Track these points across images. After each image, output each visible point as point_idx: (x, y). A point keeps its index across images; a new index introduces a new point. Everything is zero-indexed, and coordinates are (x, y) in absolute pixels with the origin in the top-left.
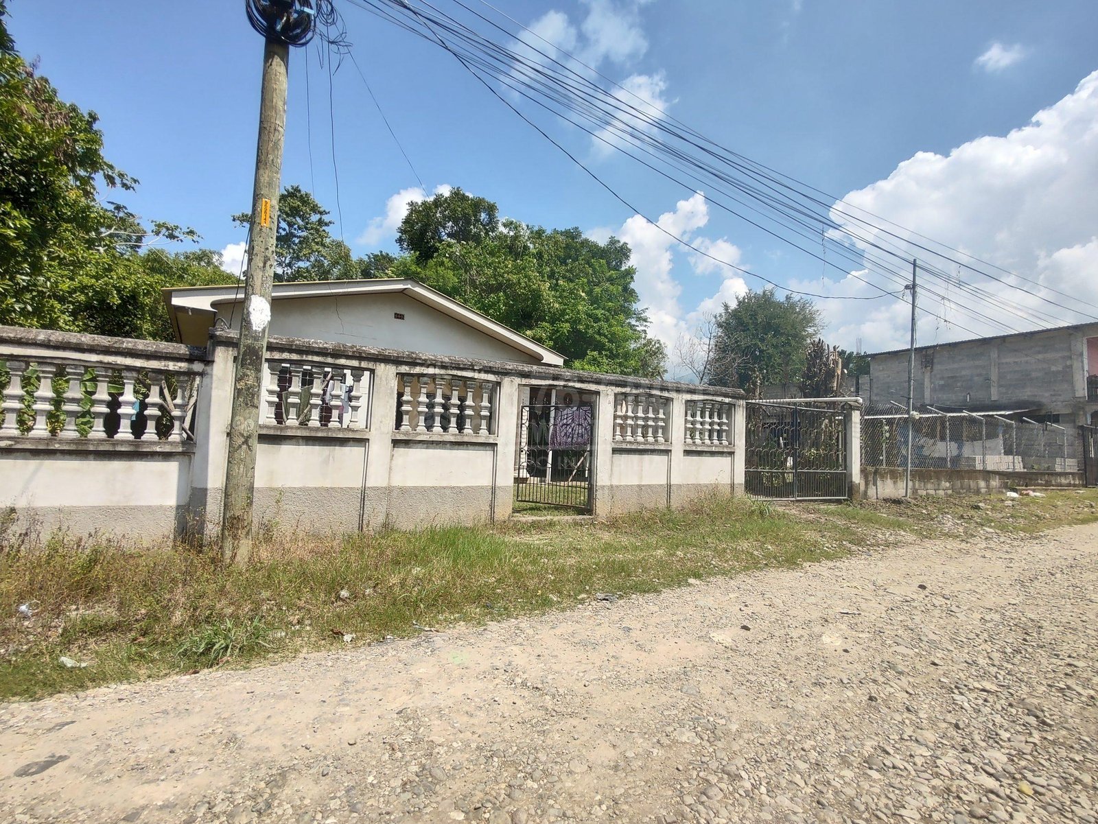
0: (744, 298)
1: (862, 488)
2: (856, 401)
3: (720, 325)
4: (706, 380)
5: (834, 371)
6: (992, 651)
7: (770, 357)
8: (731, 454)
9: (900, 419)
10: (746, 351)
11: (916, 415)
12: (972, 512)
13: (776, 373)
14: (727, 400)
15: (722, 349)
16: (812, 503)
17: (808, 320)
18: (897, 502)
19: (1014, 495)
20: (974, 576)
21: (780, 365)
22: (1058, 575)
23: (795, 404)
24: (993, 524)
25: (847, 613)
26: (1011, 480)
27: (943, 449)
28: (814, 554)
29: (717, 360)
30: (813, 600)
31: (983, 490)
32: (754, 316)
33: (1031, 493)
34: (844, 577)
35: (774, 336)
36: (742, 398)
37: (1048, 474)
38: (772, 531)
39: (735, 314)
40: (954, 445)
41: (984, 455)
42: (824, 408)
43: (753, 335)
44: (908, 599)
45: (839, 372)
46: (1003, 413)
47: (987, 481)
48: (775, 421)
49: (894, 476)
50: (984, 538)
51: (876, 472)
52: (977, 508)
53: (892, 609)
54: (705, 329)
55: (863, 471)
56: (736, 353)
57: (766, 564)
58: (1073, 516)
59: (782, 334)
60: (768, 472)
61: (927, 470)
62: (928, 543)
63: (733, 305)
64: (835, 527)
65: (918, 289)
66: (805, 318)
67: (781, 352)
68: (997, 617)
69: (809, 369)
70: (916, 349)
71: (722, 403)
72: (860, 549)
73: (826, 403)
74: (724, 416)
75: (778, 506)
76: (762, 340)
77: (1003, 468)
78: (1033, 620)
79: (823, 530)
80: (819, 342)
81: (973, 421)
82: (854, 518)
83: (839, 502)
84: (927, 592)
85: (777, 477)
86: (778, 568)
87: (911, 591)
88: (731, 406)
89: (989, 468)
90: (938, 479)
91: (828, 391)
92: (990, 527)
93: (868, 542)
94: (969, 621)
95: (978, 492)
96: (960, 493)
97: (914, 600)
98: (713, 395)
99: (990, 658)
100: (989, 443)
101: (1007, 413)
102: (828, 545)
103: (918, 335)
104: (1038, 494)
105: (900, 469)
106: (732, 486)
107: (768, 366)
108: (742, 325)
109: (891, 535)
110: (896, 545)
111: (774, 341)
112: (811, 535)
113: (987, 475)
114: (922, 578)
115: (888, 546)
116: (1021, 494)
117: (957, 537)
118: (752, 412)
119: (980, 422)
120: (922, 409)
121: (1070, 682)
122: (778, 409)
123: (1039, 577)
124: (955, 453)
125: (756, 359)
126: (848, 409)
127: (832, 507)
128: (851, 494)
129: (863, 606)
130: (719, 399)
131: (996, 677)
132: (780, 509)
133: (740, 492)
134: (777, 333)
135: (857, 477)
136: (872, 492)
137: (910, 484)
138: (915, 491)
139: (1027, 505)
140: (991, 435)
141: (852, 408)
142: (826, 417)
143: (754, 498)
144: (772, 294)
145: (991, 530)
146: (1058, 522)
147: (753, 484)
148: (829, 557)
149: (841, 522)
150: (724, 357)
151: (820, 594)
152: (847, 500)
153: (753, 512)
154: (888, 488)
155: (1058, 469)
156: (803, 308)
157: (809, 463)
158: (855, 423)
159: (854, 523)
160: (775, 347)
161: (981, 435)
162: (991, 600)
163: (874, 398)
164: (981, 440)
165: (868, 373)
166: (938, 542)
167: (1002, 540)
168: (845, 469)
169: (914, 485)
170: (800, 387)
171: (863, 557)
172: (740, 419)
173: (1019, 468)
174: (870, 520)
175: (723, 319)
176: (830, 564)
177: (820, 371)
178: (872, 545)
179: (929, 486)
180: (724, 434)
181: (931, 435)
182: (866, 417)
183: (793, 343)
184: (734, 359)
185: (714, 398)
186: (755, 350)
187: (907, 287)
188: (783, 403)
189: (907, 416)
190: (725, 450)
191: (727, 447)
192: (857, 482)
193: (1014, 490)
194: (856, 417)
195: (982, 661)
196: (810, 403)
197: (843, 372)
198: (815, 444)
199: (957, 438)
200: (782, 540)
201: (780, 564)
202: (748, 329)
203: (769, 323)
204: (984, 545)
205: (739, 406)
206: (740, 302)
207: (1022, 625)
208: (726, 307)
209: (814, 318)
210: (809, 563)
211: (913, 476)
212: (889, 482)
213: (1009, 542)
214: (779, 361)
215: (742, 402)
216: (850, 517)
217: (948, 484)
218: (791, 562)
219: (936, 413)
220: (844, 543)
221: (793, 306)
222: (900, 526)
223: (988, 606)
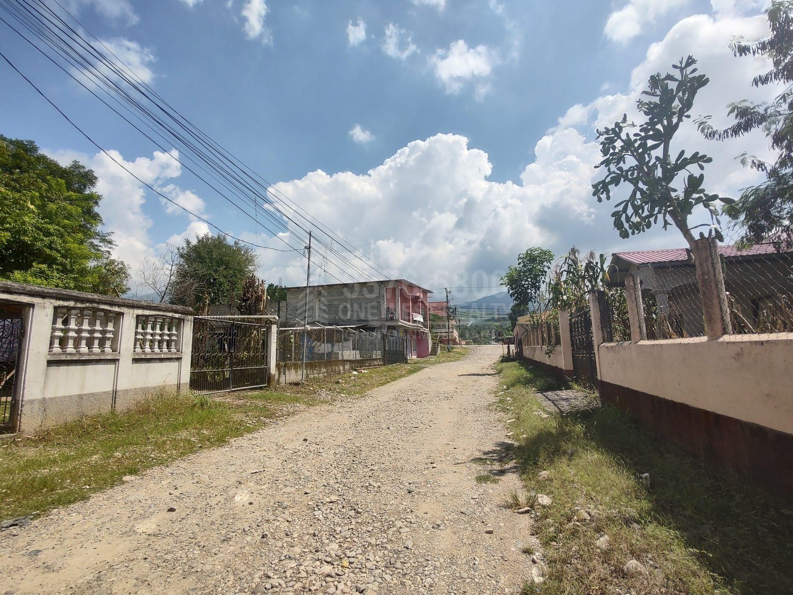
0: (203, 238)
1: (277, 377)
2: (274, 318)
3: (182, 256)
4: (167, 298)
5: (261, 297)
6: (338, 473)
7: (221, 284)
8: (179, 359)
9: (300, 330)
10: (202, 278)
11: (309, 327)
12: (336, 386)
13: (225, 296)
14: (177, 316)
15: (183, 275)
16: (243, 392)
17: (249, 260)
18: (297, 384)
19: (355, 373)
20: (333, 426)
21: (227, 290)
22: (370, 417)
23: (233, 319)
24: (345, 392)
25: (256, 473)
26: (357, 364)
27: (324, 348)
28: (238, 430)
29: (178, 283)
30: (233, 468)
31: (342, 372)
32: (210, 252)
33: (363, 371)
34: (258, 444)
35: (225, 269)
36: (191, 314)
37: (370, 360)
38: (209, 418)
39: (195, 249)
40: (330, 345)
41: (343, 351)
42: (253, 323)
43: (208, 266)
44: (296, 450)
45: (265, 298)
46: (352, 326)
47: (344, 366)
48: (222, 332)
49: (296, 367)
50: (340, 400)
51: (285, 366)
52: (338, 382)
53: (286, 461)
54: (168, 257)
55: (277, 366)
56: (195, 279)
57: (201, 447)
58: (379, 382)
59: (231, 268)
60: (211, 372)
61: (316, 361)
62: (312, 409)
63: (194, 242)
64: (256, 407)
65: (311, 250)
66: (247, 259)
67: (229, 281)
68: (341, 450)
69: (244, 295)
70: (309, 287)
71: (172, 318)
72: (271, 420)
73: (255, 319)
74: (174, 328)
75: (218, 397)
76: (216, 271)
77: (351, 358)
78: (358, 447)
79: (248, 411)
80: (252, 277)
81: (338, 331)
82: (270, 399)
83: (261, 388)
84: (307, 443)
85: (218, 375)
86: (210, 447)
87: (298, 445)
88: (180, 321)
89: (345, 359)
90: (320, 367)
91: (257, 311)
92: (343, 393)
93: (277, 415)
94: (328, 456)
95: (339, 373)
96: (331, 375)
97: (299, 450)
98: (164, 311)
99: (336, 478)
100: (345, 344)
101: (354, 326)
102: (250, 422)
103: (311, 279)
104: (365, 371)
105: (300, 362)
106: (179, 386)
107: (219, 291)
108: (200, 258)
109: (291, 407)
110: (293, 413)
111: (225, 273)
112: (238, 417)
113: (344, 362)
114: (306, 434)
115: (289, 416)
116: (359, 372)
117: (327, 402)
118: (199, 326)
119: (341, 332)
120: (312, 323)
121: (371, 481)
122: (220, 323)
123: (363, 420)
124: (330, 350)
125: (211, 285)
126: (269, 323)
127: (256, 393)
128: (269, 383)
129: (268, 464)
130: (170, 314)
131: (338, 491)
132: (218, 400)
133: (186, 391)
134: (227, 267)
135: (273, 370)
136: (282, 379)
137: (305, 371)
138: (307, 376)
139: (360, 378)
140: (346, 340)
141: (272, 323)
142: (255, 330)
143: (197, 392)
144: (225, 239)
145: (344, 395)
146: (373, 386)
147: (197, 382)
148: (249, 431)
149: (260, 403)
150: (184, 282)
151: (238, 462)
152: (267, 386)
153: (195, 405)
154: (293, 376)
155: (374, 357)
156: (246, 252)
157: (241, 362)
158: (274, 333)
159: (270, 403)
160: (225, 277)
161: (341, 338)
162: (341, 439)
163: (289, 316)
164: (341, 342)
165: (285, 300)
166: (317, 407)
167: (348, 401)
168: (266, 365)
169: (307, 372)
170: (237, 307)
171: (273, 426)
172: (188, 331)
173: (358, 358)
174: (280, 399)
175: (185, 252)
176: (250, 436)
177: (252, 296)
178: (279, 417)
179: (315, 372)
180: (173, 343)
181: (318, 339)
182: (280, 329)
183: (238, 276)
184: (192, 284)
185: (165, 314)
186: (210, 278)
187: (306, 247)
188: (224, 319)
189: (304, 328)
190: (174, 356)
191: (175, 354)
192: (273, 373)
193: (356, 370)
194: (274, 329)
195: (332, 482)
196: (244, 319)
197: (267, 298)
198: (248, 349)
199: (330, 341)
200: (216, 424)
201: (213, 444)
202: (205, 262)
203: (221, 259)
204: (339, 406)
205: (188, 320)
206: (199, 241)
207: (353, 452)
208: (188, 243)
209: (253, 260)
210: (235, 439)
211: (306, 366)
212: (293, 371)
213: (351, 401)
214: (228, 288)
215: (191, 318)
216: (266, 399)
217: (325, 370)
218: (221, 441)
219: (319, 326)
220: (261, 418)
221: (239, 250)
222: (297, 400)
223: (338, 444)
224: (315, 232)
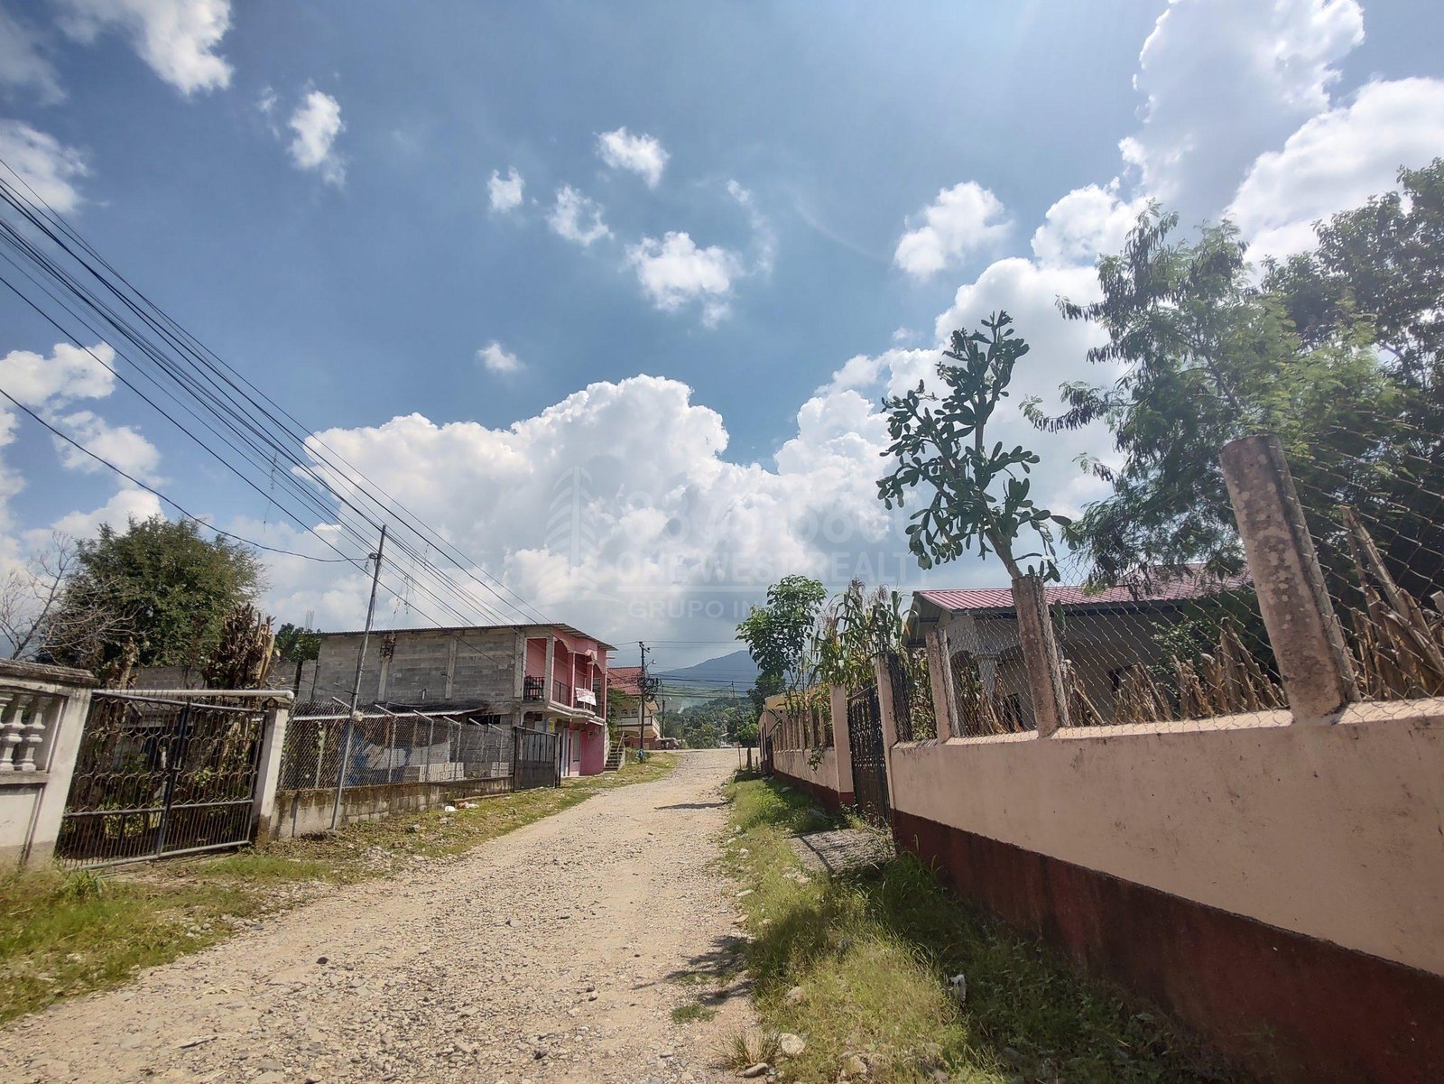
0: (144, 525)
1: (273, 823)
2: (285, 696)
3: (86, 559)
4: (32, 649)
5: (261, 652)
6: (388, 1030)
7: (171, 622)
8: (38, 787)
9: (340, 721)
10: (125, 609)
11: (359, 716)
12: (406, 838)
13: (177, 648)
14: (51, 688)
15: (82, 598)
16: (189, 859)
17: (247, 575)
18: (318, 837)
19: (451, 809)
20: (389, 926)
21: (185, 635)
22: (473, 902)
23: (189, 698)
24: (424, 850)
25: (194, 1045)
26: (455, 791)
27: (389, 758)
28: (162, 948)
29: (65, 617)
30: (137, 1039)
31: (422, 808)
32: (155, 554)
33: (468, 805)
34: (207, 979)
35: (186, 590)
36: (87, 685)
37: (484, 781)
38: (92, 924)
39: (122, 546)
40: (402, 752)
41: (428, 764)
42: (235, 705)
43: (147, 583)
44: (298, 986)
45: (269, 654)
46: (453, 713)
47: (428, 796)
48: (158, 724)
49: (321, 799)
50: (411, 869)
51: (298, 796)
52: (412, 831)
53: (270, 1012)
54: (52, 561)
55: (280, 799)
56: (109, 609)
57: (60, 994)
58: (499, 826)
59: (199, 590)
60: (117, 815)
61: (369, 786)
62: (347, 892)
63: (121, 531)
64: (215, 893)
65: (383, 561)
66: (240, 572)
67: (192, 617)
68: (402, 977)
69: (223, 646)
70: (371, 633)
71: (38, 694)
72: (248, 921)
73: (241, 697)
74: (39, 716)
75: (122, 874)
76: (163, 594)
77: (445, 778)
78: (438, 968)
79: (193, 902)
80: (247, 609)
81: (422, 722)
82: (251, 872)
83: (234, 849)
84: (326, 968)
85: (132, 821)
86: (85, 994)
87: (304, 973)
88: (57, 699)
89: (432, 779)
90: (375, 799)
91: (247, 680)
92: (420, 854)
93: (263, 908)
94: (370, 993)
95: (416, 811)
96: (397, 814)
97: (305, 985)
98: (21, 678)
99: (383, 1042)
100: (435, 749)
101: (458, 713)
102: (193, 927)
103: (376, 617)
104: (473, 805)
105: (331, 789)
106: (26, 850)
107: (164, 636)
108: (130, 565)
109: (300, 889)
110: (303, 903)
111: (184, 598)
112: (167, 917)
113: (429, 786)
114: (325, 947)
115: (291, 908)
116: (458, 808)
117: (383, 874)
118: (103, 710)
119: (429, 724)
120: (370, 708)
121: (460, 1041)
122: (156, 705)
123: (456, 909)
124: (402, 763)
125: (143, 621)
126: (271, 706)
127: (221, 860)
128: (254, 836)
129: (225, 1022)
130: (34, 685)
131: (384, 1069)
132: (122, 879)
133: (44, 860)
134: (191, 585)
135: (268, 807)
136: (286, 828)
137: (340, 808)
138: (345, 817)
139: (460, 820)
140: (439, 740)
141: (277, 706)
142: (236, 719)
143: (72, 864)
144: (195, 529)
145: (421, 858)
146: (485, 834)
147: (74, 841)
148: (190, 948)
149: (226, 884)
150: (81, 614)
151: (153, 1024)
152: (247, 845)
153: (61, 895)
154: (311, 819)
155: (493, 775)
156: (240, 558)
157: (196, 792)
158: (278, 727)
159: (250, 881)
160: (185, 607)
161: (428, 738)
162: (403, 953)
163: (318, 692)
164: (427, 744)
165: (314, 656)
166: (359, 887)
167: (429, 869)
168: (253, 797)
169: (345, 810)
170: (203, 672)
171: (249, 934)
172: (72, 725)
173: (461, 777)
174: (274, 872)
175: (95, 551)
176: (190, 960)
177: (241, 649)
178: (269, 911)
179: (364, 809)
180: (30, 751)
181: (379, 739)
182: (295, 719)
183: (215, 605)
184: (101, 620)
185: (21, 683)
186: (147, 608)
187: (371, 556)
188: (167, 696)
189: (348, 717)
190: (26, 781)
191: (31, 774)
192: (267, 815)
193: (452, 804)
194: (282, 718)
195: (372, 1052)
196: (214, 697)
197: (274, 653)
198: (213, 762)
199: (404, 742)
200: (108, 937)
201: (92, 985)
202: (141, 574)
203: (179, 571)
204: (407, 881)
205: (77, 700)
206: (134, 530)
207: (426, 980)
208: (106, 532)
209: (254, 575)
210: (151, 969)
211: (345, 798)
212: (313, 809)
213: (436, 869)
214: (187, 630)
215: (86, 694)
216: (242, 873)
217: (385, 804)
218: (116, 975)
219: (383, 712)
220: (224, 917)
221: (224, 553)
222: (315, 873)
223: (396, 966)
224: (394, 528)
